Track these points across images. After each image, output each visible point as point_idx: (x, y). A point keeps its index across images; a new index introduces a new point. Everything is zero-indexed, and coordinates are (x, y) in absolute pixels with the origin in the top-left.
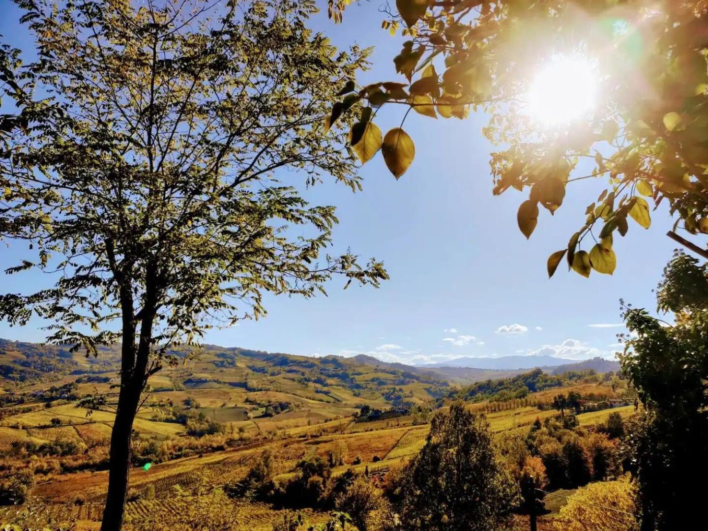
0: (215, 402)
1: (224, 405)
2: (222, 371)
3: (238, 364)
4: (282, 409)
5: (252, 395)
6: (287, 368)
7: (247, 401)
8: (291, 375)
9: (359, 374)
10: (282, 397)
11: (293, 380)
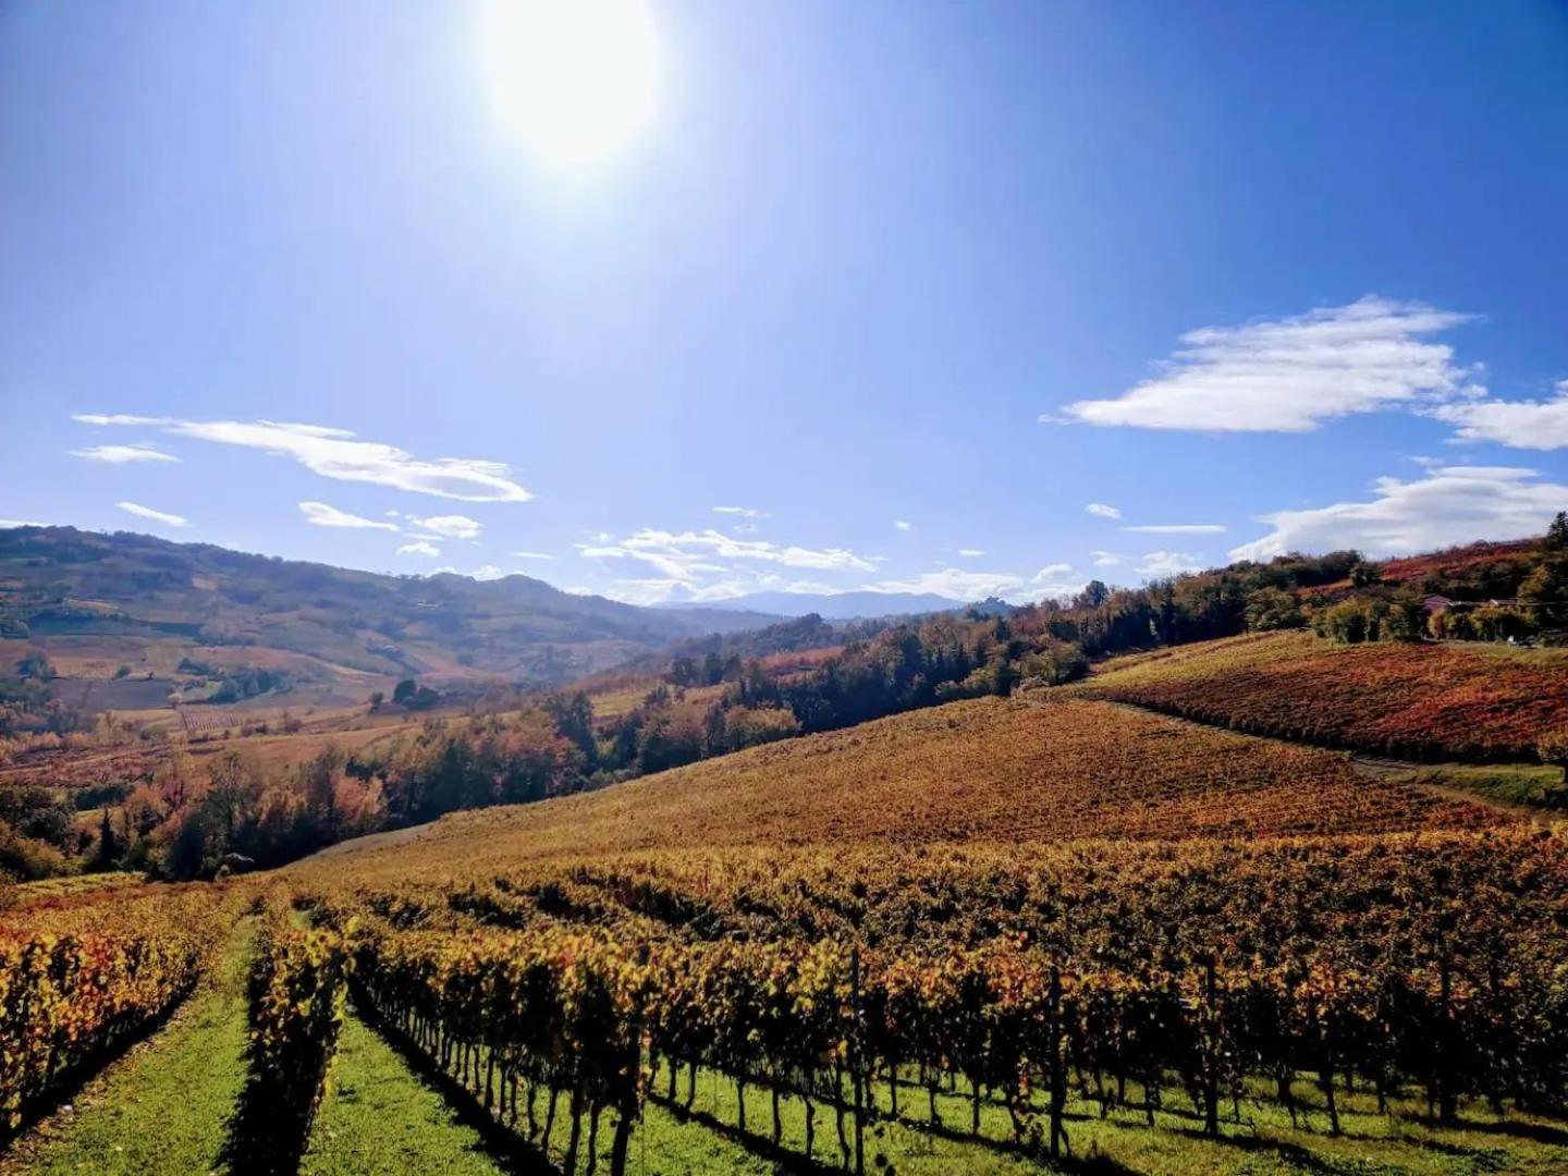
0: (102, 665)
1: (123, 672)
2: (151, 598)
3: (198, 582)
4: (264, 688)
5: (202, 654)
6: (315, 597)
7: (185, 665)
8: (320, 613)
9: (486, 616)
10: (274, 660)
11: (322, 623)
